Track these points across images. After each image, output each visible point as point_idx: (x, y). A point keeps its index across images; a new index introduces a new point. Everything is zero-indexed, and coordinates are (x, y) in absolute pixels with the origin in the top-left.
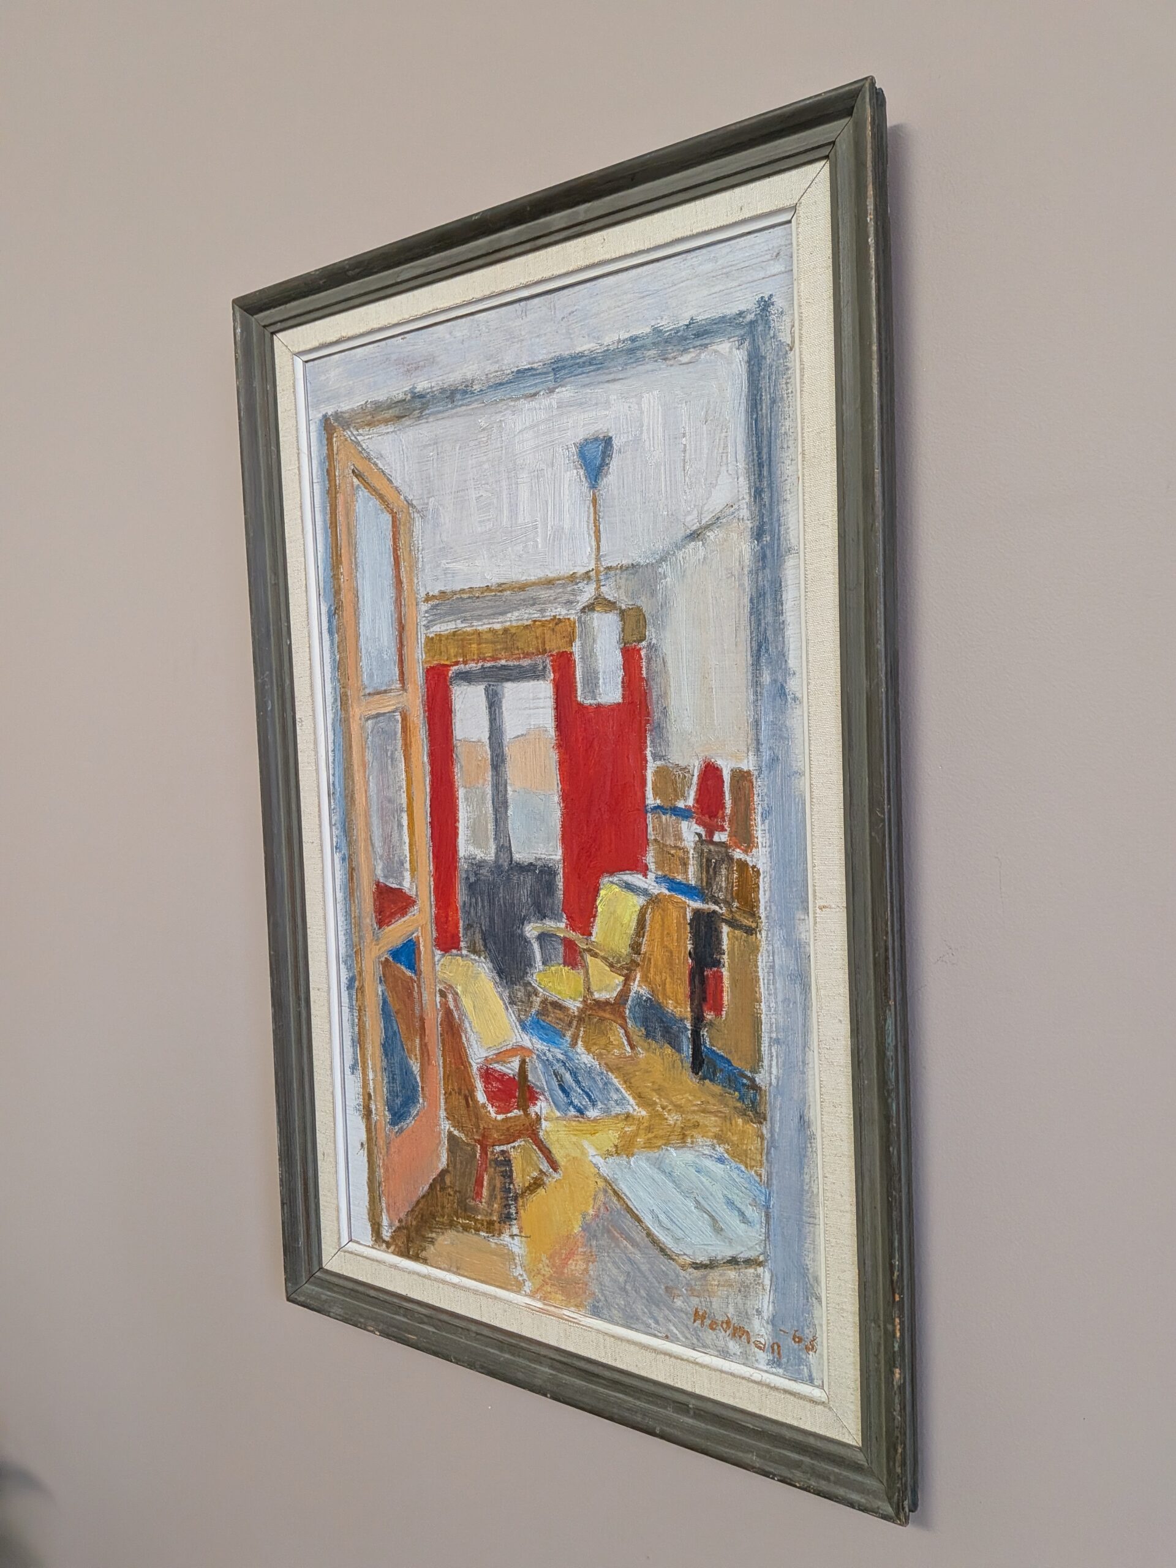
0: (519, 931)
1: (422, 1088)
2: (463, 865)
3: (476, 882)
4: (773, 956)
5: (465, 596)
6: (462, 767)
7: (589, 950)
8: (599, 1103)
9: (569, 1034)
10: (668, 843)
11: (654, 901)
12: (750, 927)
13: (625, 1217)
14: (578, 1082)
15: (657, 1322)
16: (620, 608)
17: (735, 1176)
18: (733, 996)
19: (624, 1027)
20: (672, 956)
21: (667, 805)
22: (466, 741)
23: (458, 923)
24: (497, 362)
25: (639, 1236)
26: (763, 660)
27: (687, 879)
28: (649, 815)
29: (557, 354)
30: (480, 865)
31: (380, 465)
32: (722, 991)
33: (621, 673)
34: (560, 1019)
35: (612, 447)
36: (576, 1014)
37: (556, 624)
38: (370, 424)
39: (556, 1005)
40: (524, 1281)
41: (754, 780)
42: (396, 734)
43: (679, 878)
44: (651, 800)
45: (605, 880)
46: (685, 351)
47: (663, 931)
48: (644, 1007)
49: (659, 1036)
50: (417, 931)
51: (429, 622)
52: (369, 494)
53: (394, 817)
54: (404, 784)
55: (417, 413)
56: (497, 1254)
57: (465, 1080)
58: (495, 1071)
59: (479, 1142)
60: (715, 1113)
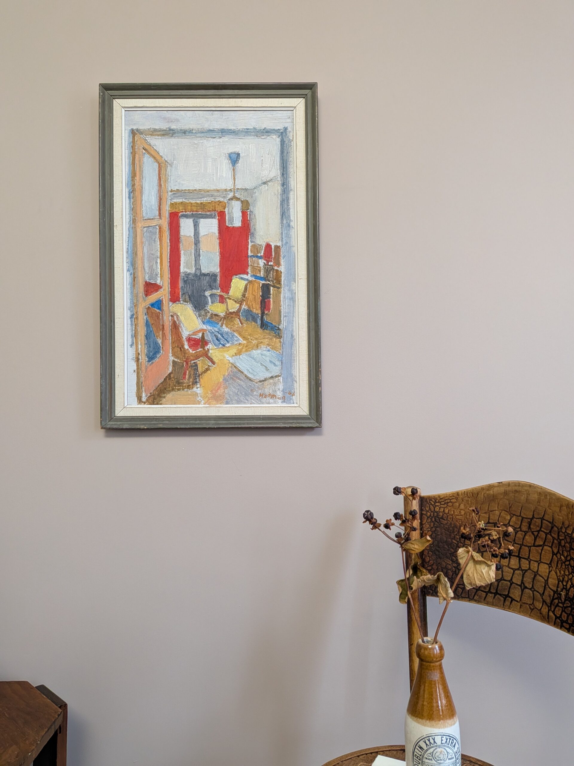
0: (203, 294)
1: (162, 348)
2: (182, 275)
3: (187, 280)
4: (285, 294)
5: (187, 192)
6: (183, 244)
8: (230, 342)
9: (220, 323)
10: (255, 265)
11: (250, 282)
12: (279, 287)
13: (238, 373)
14: (223, 337)
15: (248, 400)
16: (241, 200)
17: (272, 354)
18: (274, 306)
19: (239, 319)
20: (255, 297)
21: (255, 255)
22: (185, 236)
23: (179, 293)
24: (202, 126)
25: (242, 377)
26: (284, 217)
27: (261, 275)
28: (249, 258)
29: (223, 128)
30: (189, 274)
31: (155, 148)
32: (270, 305)
33: (241, 218)
34: (217, 319)
35: (240, 156)
36: (223, 317)
37: (220, 203)
38: (151, 135)
39: (216, 315)
40: (201, 401)
41: (281, 248)
42: (156, 233)
43: (258, 275)
44: (250, 254)
45: (234, 277)
46: (263, 135)
47: (252, 290)
48: (246, 312)
49: (251, 320)
50: (162, 296)
51: (172, 198)
52: (149, 156)
53: (154, 260)
54: (159, 249)
55: (171, 135)
56: (191, 395)
57: (180, 342)
58: (192, 338)
59: (185, 361)
60: (267, 338)
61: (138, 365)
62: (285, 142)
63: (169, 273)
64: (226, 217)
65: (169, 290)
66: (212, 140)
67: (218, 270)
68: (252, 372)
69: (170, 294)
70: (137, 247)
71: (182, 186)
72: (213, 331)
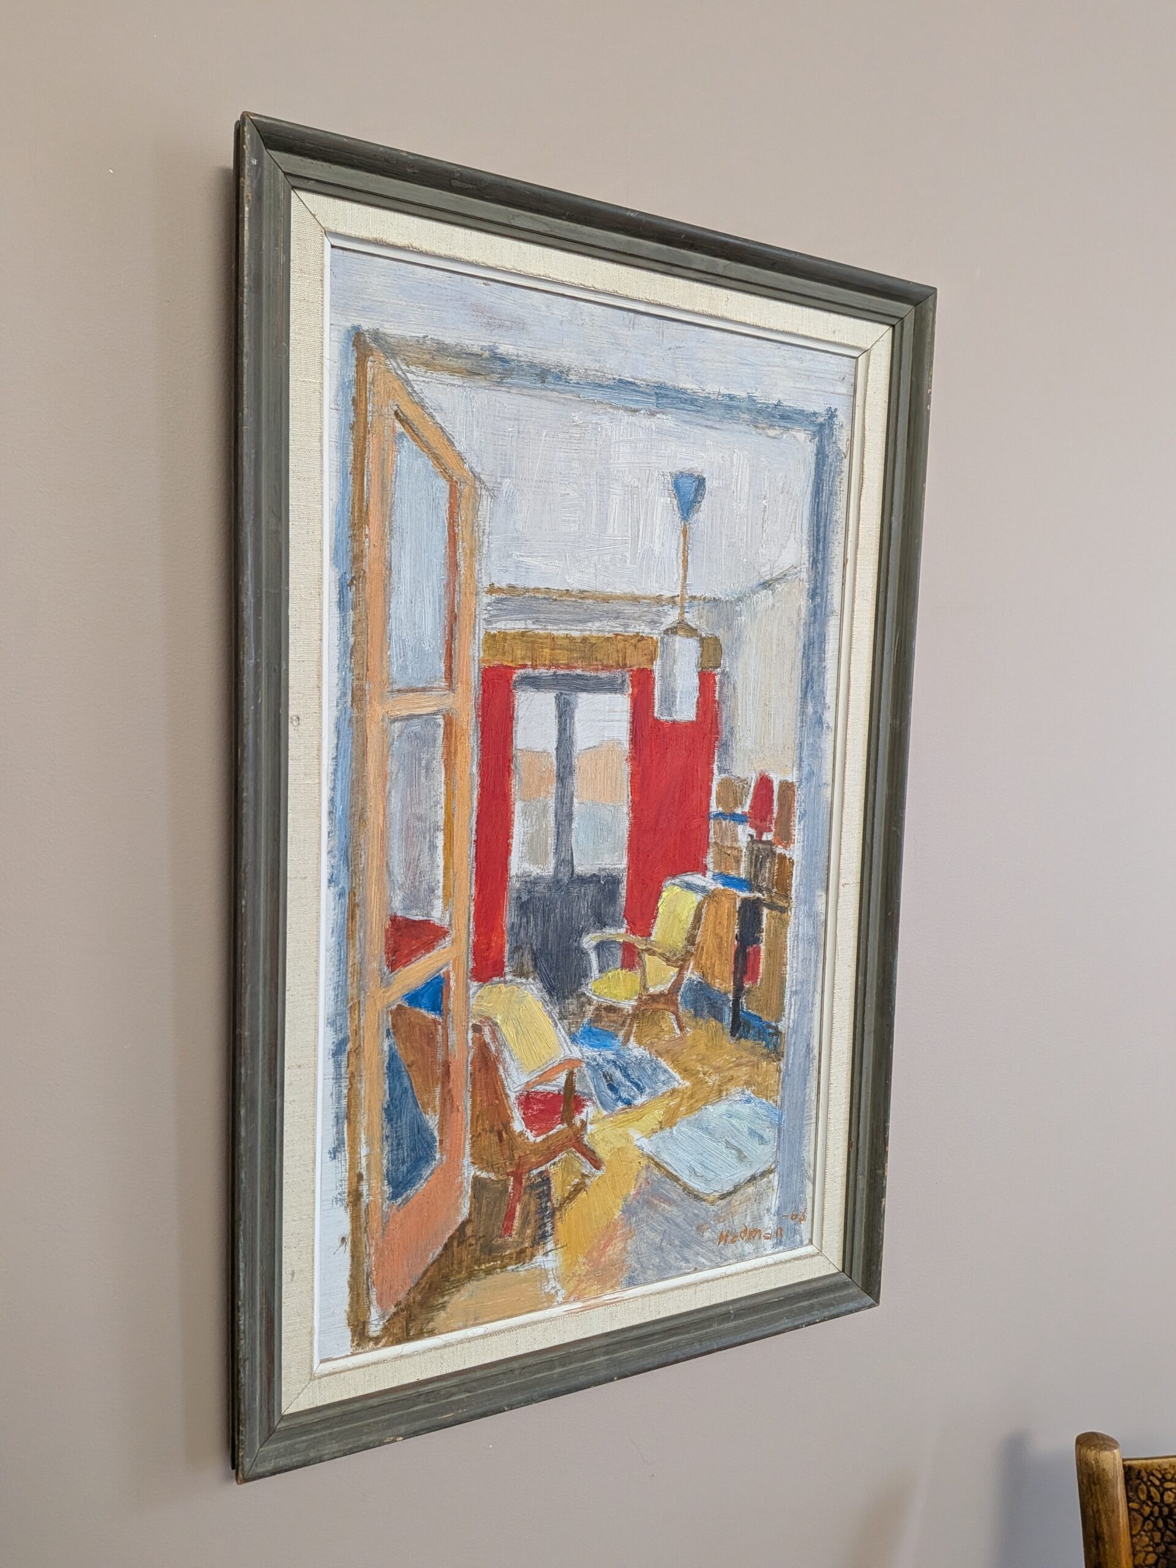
0: (576, 944)
1: (441, 1142)
2: (514, 884)
3: (528, 901)
4: (798, 927)
5: (540, 596)
6: (521, 779)
7: (647, 950)
8: (647, 1089)
9: (621, 1033)
10: (726, 844)
11: (711, 896)
12: (784, 907)
13: (665, 1182)
14: (628, 1077)
15: (687, 1261)
16: (701, 636)
17: (757, 1109)
18: (768, 965)
19: (676, 1013)
20: (722, 941)
21: (728, 811)
22: (528, 751)
23: (503, 946)
24: (599, 361)
25: (676, 1193)
26: (809, 695)
27: (739, 874)
28: (712, 821)
29: (661, 380)
30: (535, 882)
32: (759, 962)
33: (697, 694)
34: (614, 1022)
35: (705, 487)
36: (630, 1012)
37: (639, 641)
38: (426, 364)
39: (611, 1009)
40: (556, 1292)
41: (796, 790)
42: (435, 740)
43: (733, 873)
44: (714, 808)
45: (668, 882)
46: (771, 426)
47: (716, 919)
48: (694, 990)
49: (706, 1012)
50: (447, 964)
51: (491, 617)
52: (418, 449)
53: (425, 838)
54: (443, 799)
55: (496, 377)
56: (525, 1280)
57: (499, 1114)
58: (536, 1093)
59: (512, 1174)
60: (745, 1065)
61: (355, 1219)
62: (827, 456)
63: (473, 882)
64: (653, 688)
65: (471, 941)
66: (627, 418)
67: (624, 864)
68: (704, 1174)
69: (474, 954)
70: (365, 795)
71: (527, 572)
72: (600, 1060)
